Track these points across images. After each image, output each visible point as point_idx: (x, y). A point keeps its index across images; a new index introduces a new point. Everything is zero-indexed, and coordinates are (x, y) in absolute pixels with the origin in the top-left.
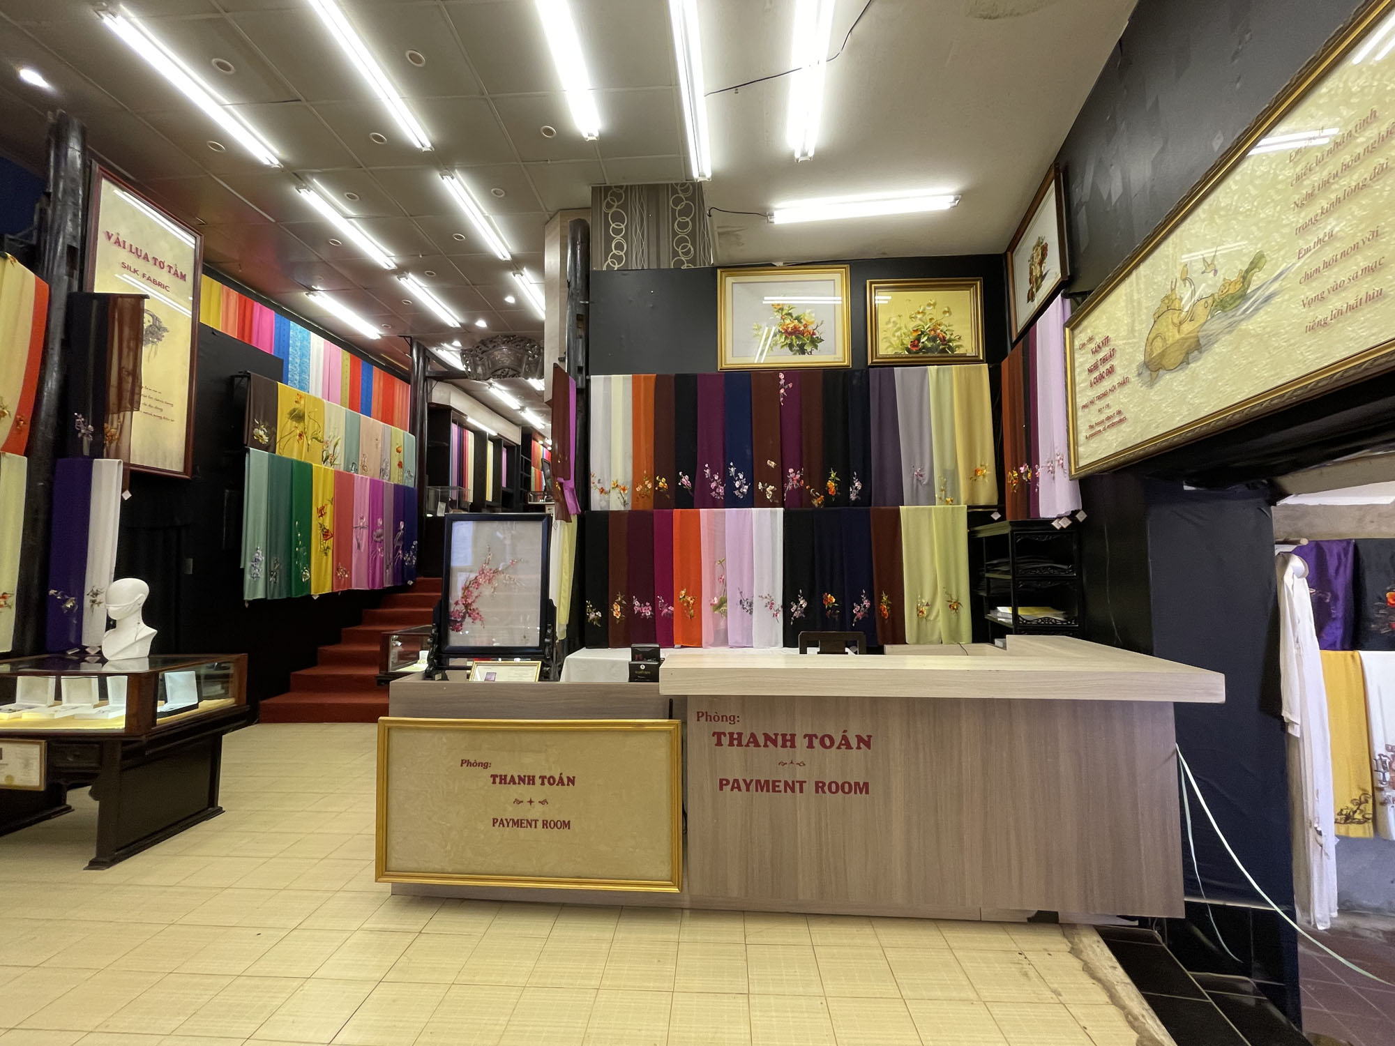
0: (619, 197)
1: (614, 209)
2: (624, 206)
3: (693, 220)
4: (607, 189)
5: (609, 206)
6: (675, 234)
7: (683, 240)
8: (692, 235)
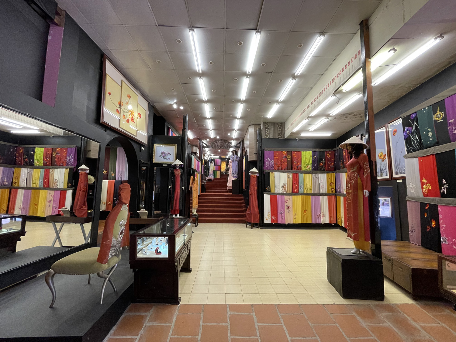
0: (268, 124)
1: (267, 127)
2: (269, 126)
3: (281, 129)
4: (265, 123)
5: (266, 126)
6: (278, 132)
7: (280, 133)
8: (281, 132)
